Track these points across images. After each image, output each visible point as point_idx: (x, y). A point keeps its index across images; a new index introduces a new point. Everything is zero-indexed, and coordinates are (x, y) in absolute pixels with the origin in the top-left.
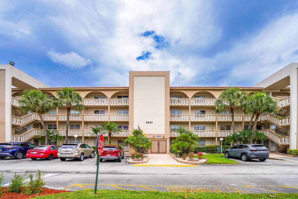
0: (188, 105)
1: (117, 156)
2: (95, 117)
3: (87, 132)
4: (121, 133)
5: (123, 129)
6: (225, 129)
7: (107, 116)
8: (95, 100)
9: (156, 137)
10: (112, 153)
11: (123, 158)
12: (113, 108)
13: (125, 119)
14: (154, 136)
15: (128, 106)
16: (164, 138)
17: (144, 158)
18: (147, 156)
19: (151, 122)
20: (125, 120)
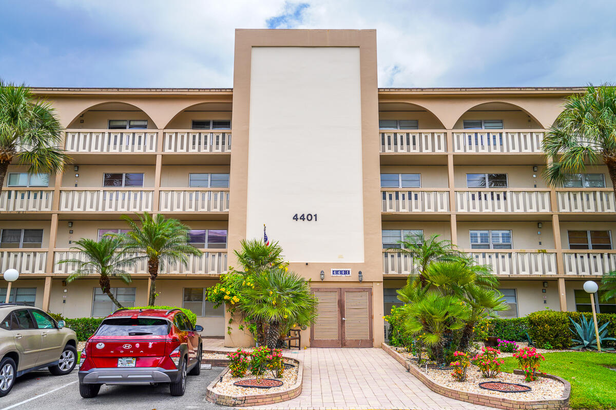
0: (442, 151)
1: (168, 364)
2: (104, 200)
3: (67, 256)
4: (197, 259)
5: (206, 244)
6: (590, 244)
7: (151, 194)
8: (110, 133)
9: (329, 277)
10: (141, 352)
11: (195, 372)
12: (174, 164)
13: (215, 207)
14: (322, 273)
15: (228, 157)
16: (361, 282)
17: (286, 373)
18: (296, 361)
19: (310, 217)
20: (217, 211)
